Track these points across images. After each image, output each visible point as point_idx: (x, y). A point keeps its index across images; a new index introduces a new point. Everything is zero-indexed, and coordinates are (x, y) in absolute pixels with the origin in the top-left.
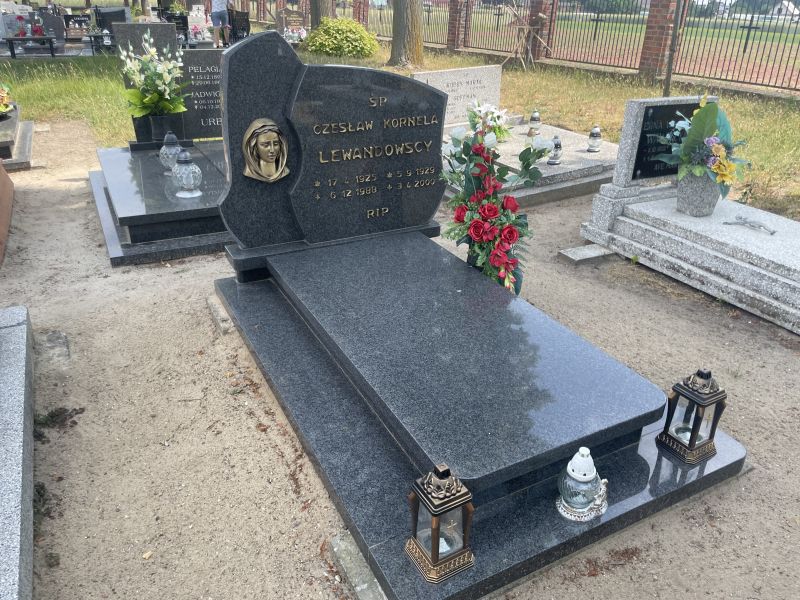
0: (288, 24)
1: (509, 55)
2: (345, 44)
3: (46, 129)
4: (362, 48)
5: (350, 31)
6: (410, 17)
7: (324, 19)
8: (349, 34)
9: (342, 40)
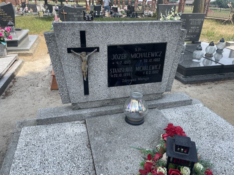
0: (145, 9)
1: (227, 20)
6: (200, 6)
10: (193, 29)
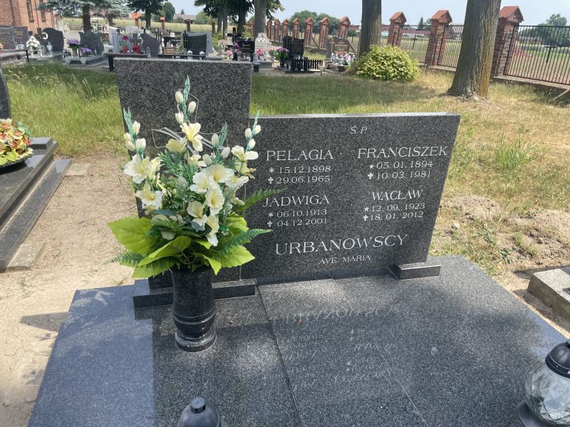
0: (335, 49)
2: (391, 70)
3: (82, 173)
4: (406, 74)
5: (397, 58)
7: (372, 46)
8: (395, 60)
9: (389, 65)
10: (384, 204)
